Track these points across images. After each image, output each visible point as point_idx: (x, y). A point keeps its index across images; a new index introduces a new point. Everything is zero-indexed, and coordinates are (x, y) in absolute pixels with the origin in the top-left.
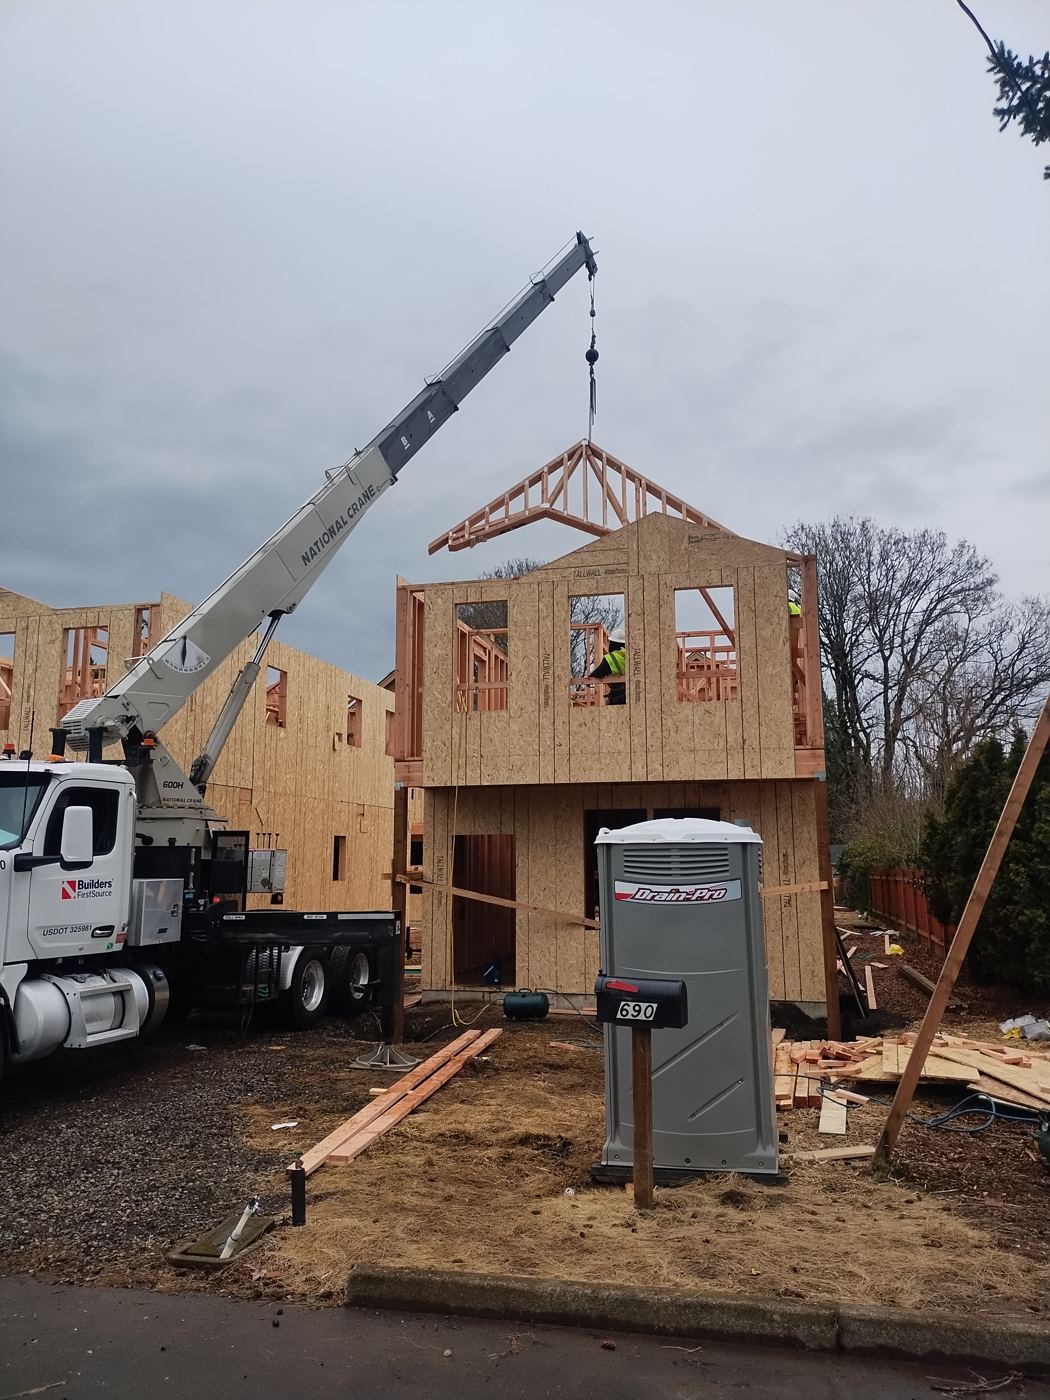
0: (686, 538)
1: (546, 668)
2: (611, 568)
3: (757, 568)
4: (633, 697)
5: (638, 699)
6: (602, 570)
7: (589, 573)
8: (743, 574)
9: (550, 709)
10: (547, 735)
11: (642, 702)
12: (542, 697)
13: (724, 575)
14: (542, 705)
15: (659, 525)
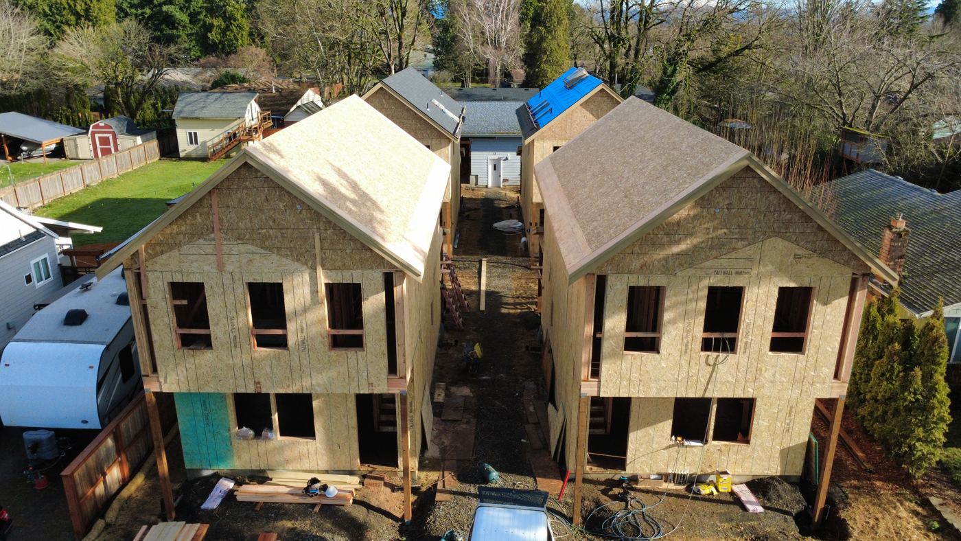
0: (793, 255)
1: (689, 331)
2: (740, 270)
3: (833, 278)
4: (742, 350)
5: (745, 352)
6: (734, 271)
7: (724, 273)
8: (824, 280)
9: (688, 355)
10: (685, 370)
11: (747, 354)
12: (684, 348)
13: (812, 280)
14: (683, 353)
15: (776, 245)
